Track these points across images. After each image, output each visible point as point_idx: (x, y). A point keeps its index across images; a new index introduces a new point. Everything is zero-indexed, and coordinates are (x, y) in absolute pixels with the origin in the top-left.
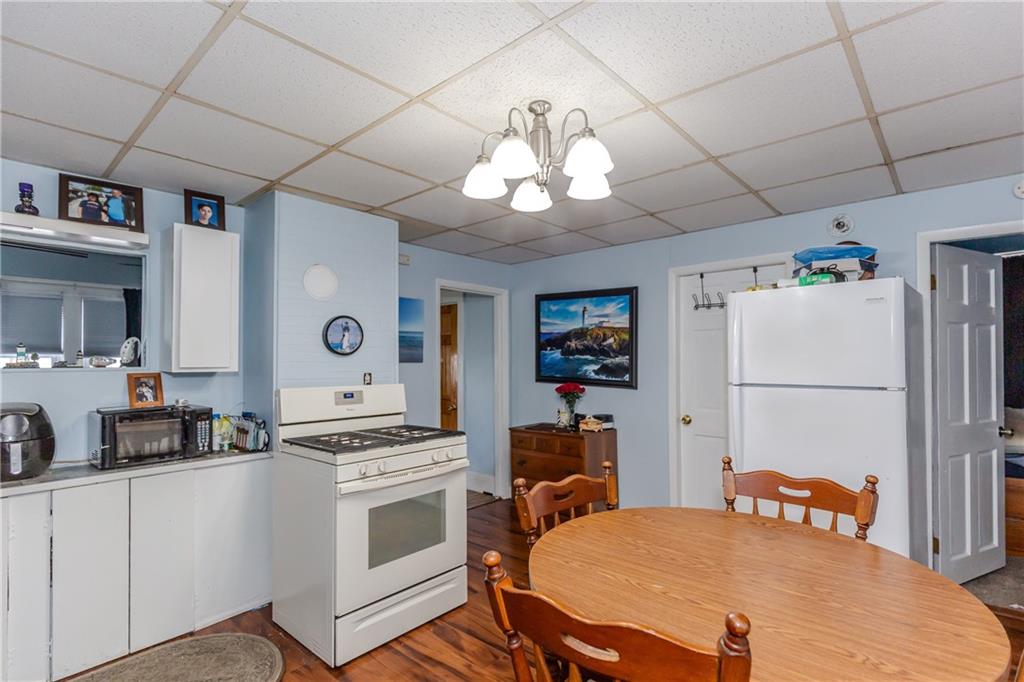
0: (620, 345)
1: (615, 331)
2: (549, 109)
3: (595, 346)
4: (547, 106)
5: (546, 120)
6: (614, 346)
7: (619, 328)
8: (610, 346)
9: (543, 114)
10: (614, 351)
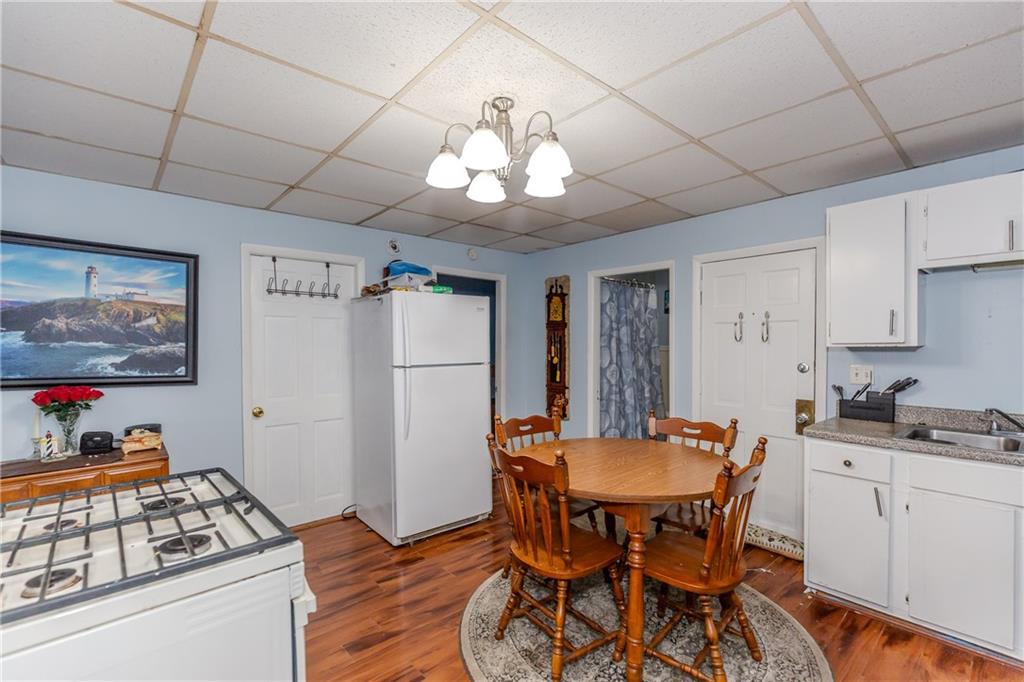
0: (168, 329)
1: (158, 309)
2: (512, 106)
3: (116, 328)
4: (509, 103)
5: (508, 118)
6: (157, 330)
7: (166, 306)
8: (149, 328)
9: (506, 111)
10: (155, 335)
